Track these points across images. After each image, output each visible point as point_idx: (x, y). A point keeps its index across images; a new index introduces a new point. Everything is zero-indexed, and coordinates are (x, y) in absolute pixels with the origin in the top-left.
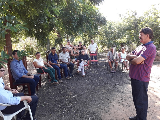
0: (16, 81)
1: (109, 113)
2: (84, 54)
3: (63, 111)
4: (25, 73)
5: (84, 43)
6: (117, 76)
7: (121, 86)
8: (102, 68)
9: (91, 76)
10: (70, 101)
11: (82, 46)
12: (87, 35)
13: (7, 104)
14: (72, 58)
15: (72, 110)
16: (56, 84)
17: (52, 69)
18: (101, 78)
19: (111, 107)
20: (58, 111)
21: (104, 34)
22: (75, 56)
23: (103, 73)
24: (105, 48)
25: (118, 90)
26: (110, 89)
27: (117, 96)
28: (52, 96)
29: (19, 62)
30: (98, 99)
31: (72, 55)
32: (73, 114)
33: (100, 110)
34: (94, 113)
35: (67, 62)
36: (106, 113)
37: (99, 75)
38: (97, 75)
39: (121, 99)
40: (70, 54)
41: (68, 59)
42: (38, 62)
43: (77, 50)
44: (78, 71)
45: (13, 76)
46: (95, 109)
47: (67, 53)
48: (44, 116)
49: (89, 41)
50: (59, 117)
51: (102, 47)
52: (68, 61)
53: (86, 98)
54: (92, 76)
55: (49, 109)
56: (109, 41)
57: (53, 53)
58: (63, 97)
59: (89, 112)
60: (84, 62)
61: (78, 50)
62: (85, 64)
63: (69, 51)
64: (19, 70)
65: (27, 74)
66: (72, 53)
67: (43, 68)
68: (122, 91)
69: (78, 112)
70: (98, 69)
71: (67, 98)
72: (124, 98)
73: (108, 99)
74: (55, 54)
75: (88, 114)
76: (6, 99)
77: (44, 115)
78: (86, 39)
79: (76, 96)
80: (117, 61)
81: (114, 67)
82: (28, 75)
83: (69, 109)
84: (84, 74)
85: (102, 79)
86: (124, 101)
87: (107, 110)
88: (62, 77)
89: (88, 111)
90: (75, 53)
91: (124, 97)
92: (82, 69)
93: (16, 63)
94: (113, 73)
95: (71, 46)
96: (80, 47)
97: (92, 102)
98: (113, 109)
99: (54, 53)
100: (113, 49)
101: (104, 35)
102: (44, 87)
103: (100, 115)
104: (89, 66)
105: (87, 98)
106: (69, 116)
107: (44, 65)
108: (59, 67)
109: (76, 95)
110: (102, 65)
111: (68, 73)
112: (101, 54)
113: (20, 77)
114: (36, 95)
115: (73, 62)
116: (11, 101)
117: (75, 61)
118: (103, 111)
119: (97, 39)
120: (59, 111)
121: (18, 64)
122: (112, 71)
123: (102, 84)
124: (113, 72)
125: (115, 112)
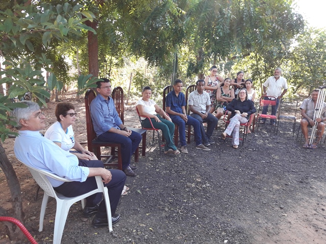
0: (98, 136)
1: (275, 238)
2: (244, 100)
3: (175, 213)
4: (116, 124)
5: (253, 76)
6: (318, 157)
7: (321, 181)
8: (285, 134)
9: (252, 149)
10: (194, 195)
11: (243, 80)
12: (263, 58)
13: (64, 177)
14: (218, 105)
15: (193, 213)
16: (173, 153)
17: (169, 124)
18: (276, 157)
19: (283, 226)
20: (163, 210)
21: (304, 59)
22: (225, 102)
23: (284, 146)
24: (302, 92)
25: (312, 190)
26: (293, 185)
27: (306, 204)
28: (159, 177)
29: (107, 102)
30: (257, 202)
31: (217, 99)
32: (192, 222)
33: (254, 228)
34: (239, 231)
35: (204, 112)
36: (267, 237)
37: (272, 149)
38: (268, 149)
39: (315, 212)
40: (214, 96)
41: (207, 107)
42: (144, 106)
43: (230, 89)
44: (225, 134)
45: (95, 127)
46: (244, 222)
47: (207, 95)
48: (136, 214)
49: (266, 71)
50: (162, 222)
51: (295, 88)
52: (207, 110)
53: (228, 195)
54: (255, 150)
55: (148, 201)
56: (314, 76)
57: (176, 92)
58: (181, 182)
59: (227, 226)
60: (241, 117)
61: (233, 90)
62: (242, 121)
63: (211, 90)
64: (105, 117)
65: (120, 126)
66: (219, 95)
67: (153, 119)
68: (321, 195)
69: (205, 221)
70: (274, 137)
71: (187, 187)
72: (321, 212)
73: (282, 206)
74: (181, 94)
75: (225, 231)
76: (61, 167)
77: (136, 212)
78: (259, 67)
79: (208, 187)
80: (322, 123)
81: (313, 136)
82: (121, 129)
83: (187, 210)
84: (237, 143)
85: (277, 160)
86: (321, 219)
87: (271, 231)
88: (189, 142)
89: (227, 224)
90: (225, 95)
91: (323, 210)
92: (233, 132)
93: (101, 102)
94: (308, 151)
95: (218, 79)
96: (239, 84)
97: (242, 207)
98: (288, 231)
99: (178, 92)
100: (317, 95)
101: (302, 60)
102: (150, 156)
103: (252, 237)
104: (253, 126)
105: (231, 196)
106: (183, 225)
107: (156, 113)
108: (184, 120)
109: (209, 185)
110: (285, 129)
111: (203, 137)
112: (290, 104)
113: (106, 130)
114: (132, 169)
115: (218, 113)
116: (71, 173)
117: (222, 112)
118: (261, 230)
119: (286, 67)
120: (167, 209)
121: (105, 105)
122: (306, 145)
123: (275, 170)
124: (309, 148)
125: (290, 240)
